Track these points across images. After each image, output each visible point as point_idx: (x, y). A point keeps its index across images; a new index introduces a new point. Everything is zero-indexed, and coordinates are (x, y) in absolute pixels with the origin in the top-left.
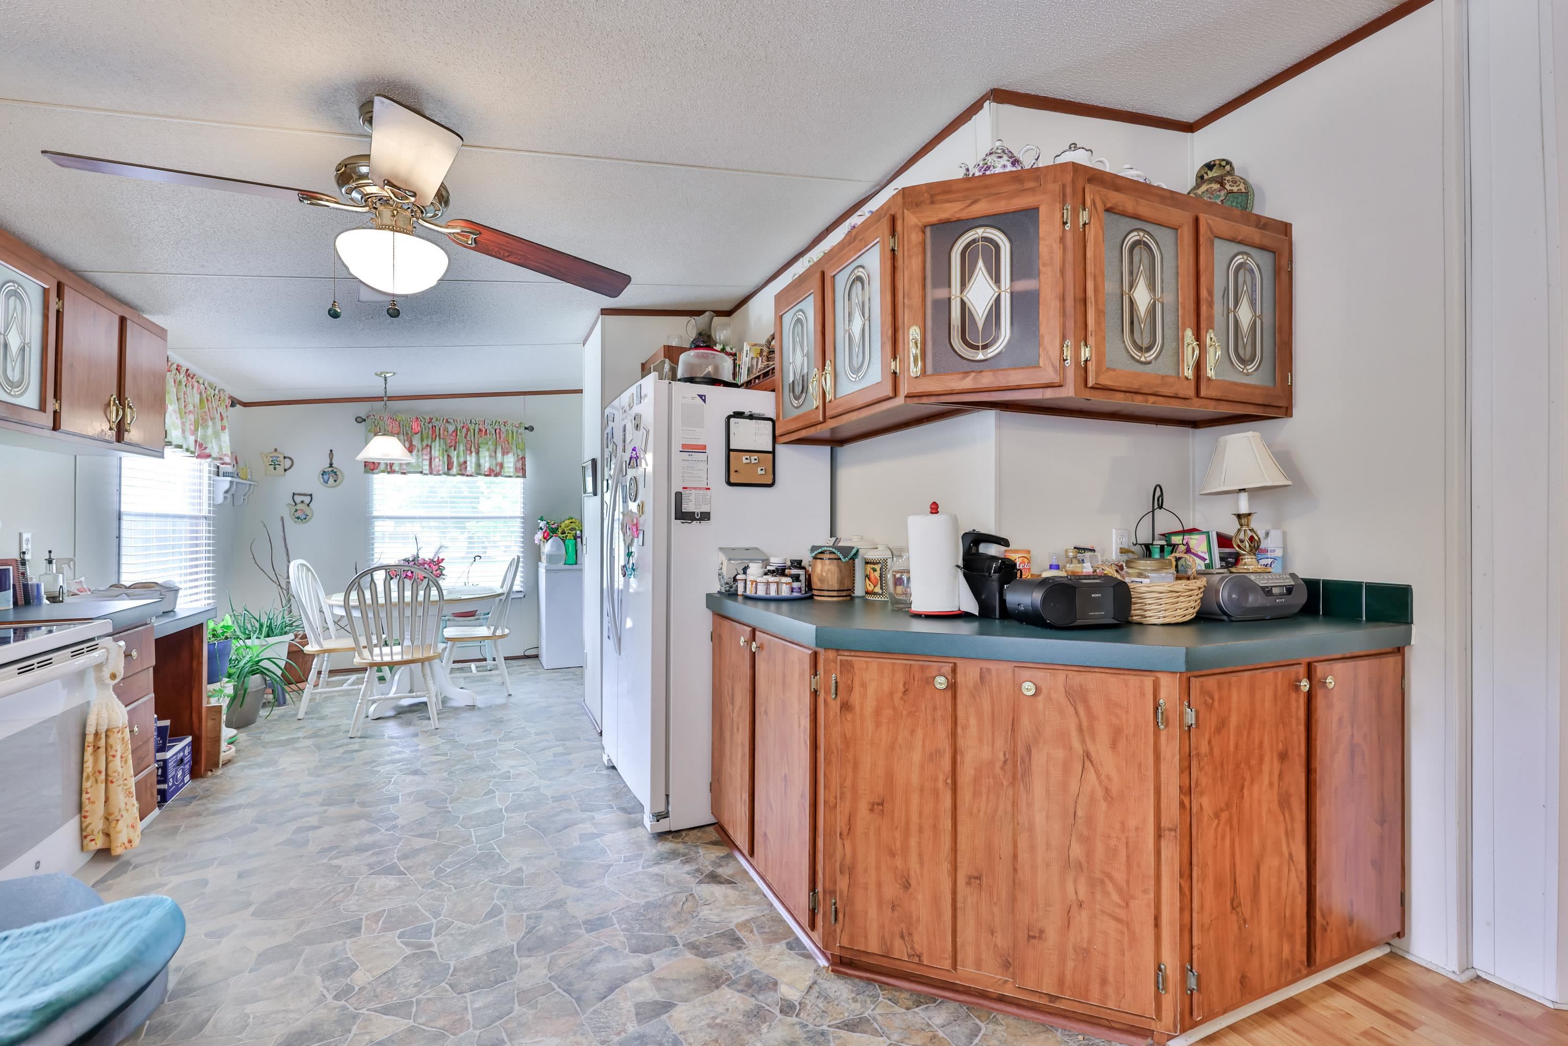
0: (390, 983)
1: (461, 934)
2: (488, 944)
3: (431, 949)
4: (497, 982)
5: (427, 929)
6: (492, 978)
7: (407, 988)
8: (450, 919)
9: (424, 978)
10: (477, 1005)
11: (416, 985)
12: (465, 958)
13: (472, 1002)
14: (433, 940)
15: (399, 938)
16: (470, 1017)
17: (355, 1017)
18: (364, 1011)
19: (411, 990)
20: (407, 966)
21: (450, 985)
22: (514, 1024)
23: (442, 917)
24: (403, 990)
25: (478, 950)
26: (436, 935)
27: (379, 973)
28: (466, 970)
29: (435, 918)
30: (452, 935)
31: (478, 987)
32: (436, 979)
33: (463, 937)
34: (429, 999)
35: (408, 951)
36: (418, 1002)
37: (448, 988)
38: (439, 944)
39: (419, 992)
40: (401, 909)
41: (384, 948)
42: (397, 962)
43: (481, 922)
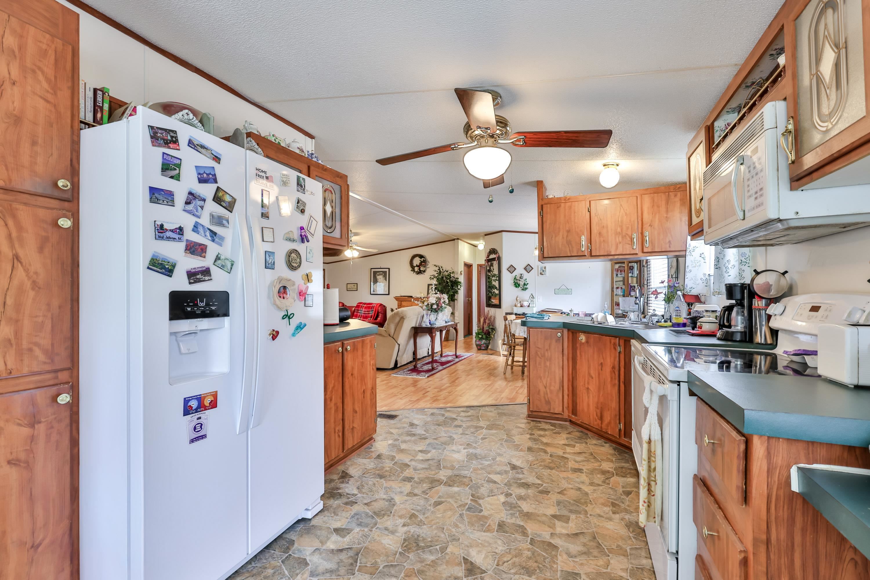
0: (492, 491)
1: (457, 499)
2: (451, 490)
3: (472, 498)
4: (457, 476)
5: (469, 509)
6: (458, 477)
7: (486, 487)
8: (457, 509)
9: (480, 488)
10: (467, 472)
11: (483, 486)
12: (462, 488)
13: (468, 473)
14: (469, 502)
15: (482, 510)
16: (471, 470)
17: (505, 484)
18: (502, 485)
19: (485, 485)
20: (484, 495)
21: (472, 481)
22: (461, 463)
23: (460, 512)
24: (488, 487)
25: (455, 489)
26: (467, 504)
27: (495, 497)
28: (464, 484)
29: (463, 513)
30: (461, 501)
31: (464, 477)
32: (476, 485)
33: (457, 498)
34: (481, 480)
35: (481, 501)
36: (484, 480)
37: (473, 481)
38: (468, 499)
39: (483, 483)
40: (476, 528)
41: (490, 508)
42: (487, 499)
43: (446, 501)
